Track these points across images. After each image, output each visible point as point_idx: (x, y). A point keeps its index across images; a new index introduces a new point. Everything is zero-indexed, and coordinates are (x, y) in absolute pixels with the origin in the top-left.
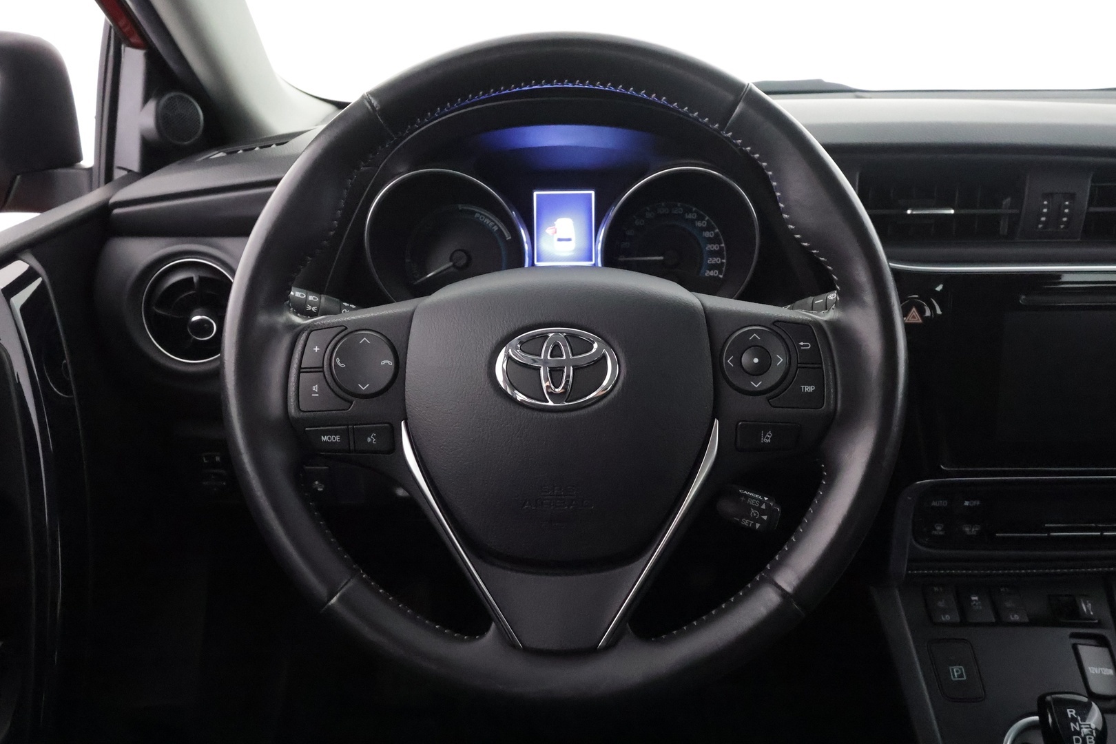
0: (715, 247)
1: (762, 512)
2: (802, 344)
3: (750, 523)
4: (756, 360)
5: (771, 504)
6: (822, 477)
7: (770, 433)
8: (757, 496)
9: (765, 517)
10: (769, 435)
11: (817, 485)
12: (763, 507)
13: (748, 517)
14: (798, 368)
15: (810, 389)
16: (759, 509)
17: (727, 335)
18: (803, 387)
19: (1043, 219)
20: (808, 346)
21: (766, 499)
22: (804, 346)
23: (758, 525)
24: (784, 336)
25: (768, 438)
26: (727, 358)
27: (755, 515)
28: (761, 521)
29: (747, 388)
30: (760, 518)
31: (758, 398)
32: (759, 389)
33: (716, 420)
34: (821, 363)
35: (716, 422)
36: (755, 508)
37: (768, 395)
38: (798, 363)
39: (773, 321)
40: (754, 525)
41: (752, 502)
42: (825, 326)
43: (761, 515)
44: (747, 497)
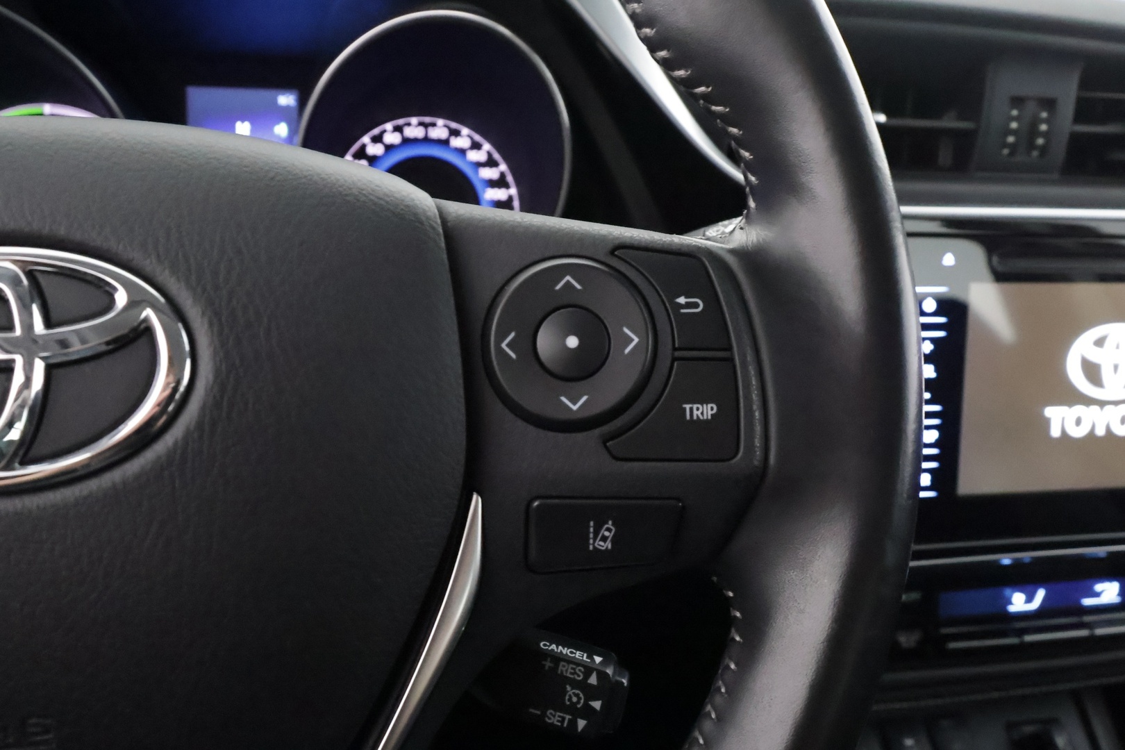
0: (500, 194)
1: (592, 694)
2: (682, 300)
3: (563, 719)
4: (572, 342)
5: (610, 671)
6: (729, 622)
7: (610, 524)
8: (578, 654)
9: (597, 705)
10: (609, 530)
11: (720, 646)
12: (593, 680)
13: (561, 707)
14: (674, 359)
15: (705, 411)
16: (583, 686)
17: (499, 280)
18: (688, 407)
19: (1011, 139)
20: (696, 305)
21: (598, 659)
22: (688, 305)
23: (581, 724)
24: (639, 281)
25: (604, 539)
26: (501, 336)
27: (575, 699)
28: (588, 712)
29: (550, 412)
30: (587, 705)
31: (580, 437)
32: (580, 416)
33: (475, 496)
34: (730, 348)
35: (476, 502)
36: (575, 685)
37: (606, 429)
38: (675, 349)
39: (610, 246)
40: (573, 723)
41: (564, 669)
42: (732, 261)
43: (588, 699)
44: (558, 659)
